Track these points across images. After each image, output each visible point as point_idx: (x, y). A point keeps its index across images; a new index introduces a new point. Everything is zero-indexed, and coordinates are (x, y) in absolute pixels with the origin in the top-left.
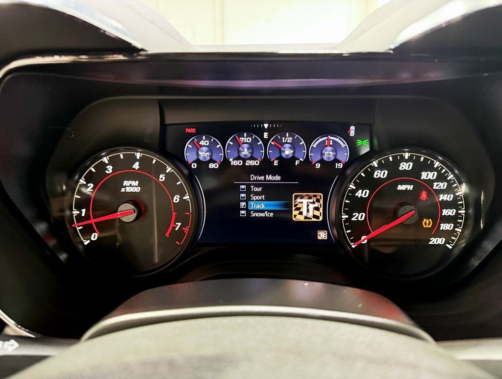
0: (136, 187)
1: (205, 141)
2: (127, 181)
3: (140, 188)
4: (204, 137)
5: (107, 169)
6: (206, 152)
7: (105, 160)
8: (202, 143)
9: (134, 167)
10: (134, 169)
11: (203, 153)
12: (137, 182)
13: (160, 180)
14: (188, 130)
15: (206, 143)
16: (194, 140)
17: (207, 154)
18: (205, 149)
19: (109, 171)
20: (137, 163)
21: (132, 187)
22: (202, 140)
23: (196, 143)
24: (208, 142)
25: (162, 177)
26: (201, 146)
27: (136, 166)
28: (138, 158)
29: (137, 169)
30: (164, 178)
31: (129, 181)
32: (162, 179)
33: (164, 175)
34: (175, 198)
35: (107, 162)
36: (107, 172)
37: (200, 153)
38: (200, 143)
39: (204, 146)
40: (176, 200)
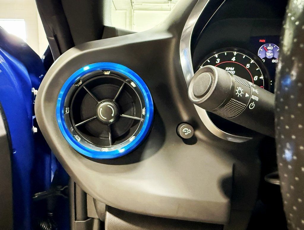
0: (233, 71)
1: (271, 47)
2: (228, 68)
3: (235, 71)
4: (270, 45)
5: (217, 61)
6: (271, 53)
7: (216, 56)
8: (269, 48)
9: (232, 60)
10: (233, 61)
11: (269, 54)
12: (234, 68)
13: (247, 67)
14: (261, 41)
15: (271, 48)
16: (264, 46)
17: (271, 54)
18: (270, 51)
19: (218, 62)
20: (234, 58)
21: (231, 71)
22: (269, 46)
23: (265, 48)
24: (272, 47)
25: (248, 66)
26: (268, 50)
27: (234, 59)
28: (235, 55)
29: (234, 61)
30: (249, 66)
31: (229, 68)
32: (248, 67)
33: (249, 64)
34: (255, 78)
35: (217, 57)
36: (217, 62)
37: (267, 54)
38: (268, 48)
39: (270, 50)
40: (255, 79)
